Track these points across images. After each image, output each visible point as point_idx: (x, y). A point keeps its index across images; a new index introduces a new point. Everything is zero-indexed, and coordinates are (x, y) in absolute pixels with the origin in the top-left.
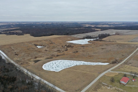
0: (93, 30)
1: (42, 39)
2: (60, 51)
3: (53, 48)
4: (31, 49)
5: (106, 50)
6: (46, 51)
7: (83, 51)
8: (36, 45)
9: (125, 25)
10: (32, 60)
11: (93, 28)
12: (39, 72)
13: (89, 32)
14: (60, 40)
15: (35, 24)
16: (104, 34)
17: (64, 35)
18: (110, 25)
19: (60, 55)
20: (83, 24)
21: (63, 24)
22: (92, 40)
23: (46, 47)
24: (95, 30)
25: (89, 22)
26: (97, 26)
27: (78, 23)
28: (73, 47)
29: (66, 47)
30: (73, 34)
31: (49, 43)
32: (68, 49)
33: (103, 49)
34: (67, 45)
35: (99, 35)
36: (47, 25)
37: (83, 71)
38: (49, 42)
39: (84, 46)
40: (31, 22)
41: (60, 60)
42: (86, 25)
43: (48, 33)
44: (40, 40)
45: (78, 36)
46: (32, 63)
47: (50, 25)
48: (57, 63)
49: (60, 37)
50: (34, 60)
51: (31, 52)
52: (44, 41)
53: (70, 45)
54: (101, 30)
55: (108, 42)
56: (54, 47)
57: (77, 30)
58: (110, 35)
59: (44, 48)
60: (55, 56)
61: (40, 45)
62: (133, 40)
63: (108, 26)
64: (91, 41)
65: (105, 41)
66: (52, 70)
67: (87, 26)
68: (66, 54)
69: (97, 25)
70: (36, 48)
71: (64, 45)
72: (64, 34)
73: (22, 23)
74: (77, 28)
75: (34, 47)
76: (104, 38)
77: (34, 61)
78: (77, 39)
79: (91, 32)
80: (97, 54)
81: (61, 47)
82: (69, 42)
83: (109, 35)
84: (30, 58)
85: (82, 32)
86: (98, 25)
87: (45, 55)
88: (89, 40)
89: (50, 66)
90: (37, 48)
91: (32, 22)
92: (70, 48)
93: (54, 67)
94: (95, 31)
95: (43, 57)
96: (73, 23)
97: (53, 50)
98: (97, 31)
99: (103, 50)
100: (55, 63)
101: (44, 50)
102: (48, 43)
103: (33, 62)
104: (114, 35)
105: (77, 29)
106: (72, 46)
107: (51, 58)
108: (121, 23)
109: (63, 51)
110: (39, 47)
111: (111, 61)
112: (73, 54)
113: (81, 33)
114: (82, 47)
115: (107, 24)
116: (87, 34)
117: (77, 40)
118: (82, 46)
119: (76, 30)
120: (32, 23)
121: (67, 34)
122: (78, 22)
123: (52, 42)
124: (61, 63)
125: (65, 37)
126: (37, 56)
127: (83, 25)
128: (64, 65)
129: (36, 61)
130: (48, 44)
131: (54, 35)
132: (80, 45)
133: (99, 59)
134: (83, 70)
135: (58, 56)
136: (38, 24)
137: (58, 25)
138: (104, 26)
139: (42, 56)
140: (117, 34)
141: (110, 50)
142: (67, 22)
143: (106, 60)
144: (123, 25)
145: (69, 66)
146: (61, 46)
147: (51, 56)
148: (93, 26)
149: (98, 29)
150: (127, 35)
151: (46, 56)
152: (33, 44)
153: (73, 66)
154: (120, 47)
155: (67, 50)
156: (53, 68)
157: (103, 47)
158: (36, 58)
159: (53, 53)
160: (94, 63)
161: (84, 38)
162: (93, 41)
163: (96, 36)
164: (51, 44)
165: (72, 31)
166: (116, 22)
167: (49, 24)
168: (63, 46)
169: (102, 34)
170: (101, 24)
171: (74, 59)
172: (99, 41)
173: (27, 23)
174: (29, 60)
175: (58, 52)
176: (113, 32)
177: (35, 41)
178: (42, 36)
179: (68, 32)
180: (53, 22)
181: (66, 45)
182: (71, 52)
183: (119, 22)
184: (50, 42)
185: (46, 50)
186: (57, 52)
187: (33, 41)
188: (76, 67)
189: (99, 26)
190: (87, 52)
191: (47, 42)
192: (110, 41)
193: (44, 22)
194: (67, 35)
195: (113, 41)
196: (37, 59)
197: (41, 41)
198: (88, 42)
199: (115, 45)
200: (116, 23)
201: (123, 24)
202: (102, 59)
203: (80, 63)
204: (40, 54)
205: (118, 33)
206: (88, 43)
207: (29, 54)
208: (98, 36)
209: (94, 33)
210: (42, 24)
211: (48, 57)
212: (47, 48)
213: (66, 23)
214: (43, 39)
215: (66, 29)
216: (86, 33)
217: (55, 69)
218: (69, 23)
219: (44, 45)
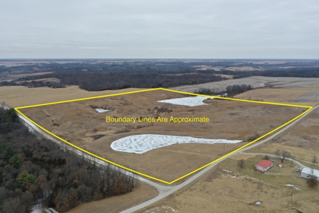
0: (216, 77)
3: (128, 114)
4: (85, 115)
5: (239, 117)
8: (94, 107)
10: (88, 134)
11: (217, 72)
12: (105, 154)
13: (208, 82)
14: (144, 99)
15: (87, 64)
16: (238, 86)
18: (257, 66)
19: (144, 126)
20: (195, 64)
21: (150, 65)
22: (212, 97)
23: (115, 111)
24: (220, 77)
25: (208, 60)
26: (227, 69)
27: (185, 62)
28: (171, 111)
29: (156, 111)
30: (172, 86)
31: (121, 103)
32: (161, 114)
33: (232, 114)
34: (159, 107)
35: (228, 88)
36: (114, 65)
37: (188, 153)
38: (120, 101)
39: (195, 109)
40: (76, 60)
41: (145, 135)
42: (202, 66)
43: (117, 84)
46: (89, 140)
47: (121, 66)
48: (138, 140)
50: (93, 134)
51: (86, 120)
53: (165, 107)
54: (234, 78)
56: (131, 111)
57: (180, 77)
58: (253, 89)
59: (112, 113)
60: (133, 128)
61: (102, 108)
62: (301, 98)
63: (251, 69)
64: (210, 101)
66: (129, 151)
67: (204, 68)
69: (226, 67)
70: (94, 113)
71: (152, 108)
72: (152, 85)
73: (58, 62)
74: (182, 72)
75: (90, 110)
76: (240, 93)
77: (92, 137)
78: (180, 95)
79: (212, 81)
80: (219, 124)
82: (162, 101)
83: (249, 88)
84: (84, 130)
85: (191, 82)
86: (229, 66)
88: (206, 97)
89: (124, 145)
90: (97, 112)
91: (80, 60)
92: (164, 113)
93: (133, 146)
94: (220, 79)
95: (110, 130)
98: (225, 79)
99: (233, 116)
100: (135, 140)
102: (118, 104)
103: (91, 139)
104: (261, 88)
105: (180, 75)
106: (169, 109)
107: (127, 131)
108: (283, 62)
110: (100, 111)
111: (247, 136)
113: (190, 84)
114: (190, 111)
115: (251, 65)
116: (201, 85)
117: (180, 97)
118: (191, 109)
119: (178, 76)
120: (81, 62)
121: (160, 85)
122: (184, 60)
123: (126, 101)
124: (146, 139)
126: (97, 127)
127: (195, 66)
128: (153, 142)
129: (96, 138)
130: (118, 106)
131: (130, 87)
132: (187, 107)
133: (223, 132)
134: (189, 151)
135: (139, 127)
137: (137, 66)
138: (243, 69)
139: (109, 128)
140: (269, 86)
141: (248, 117)
142: (158, 61)
143: (236, 135)
144: (286, 68)
145: (162, 145)
146: (146, 110)
148: (216, 69)
149: (227, 76)
150: (291, 87)
151: (115, 128)
152: (87, 105)
153: (169, 144)
154: (270, 111)
156: (131, 148)
157: (233, 111)
158: (96, 131)
160: (212, 140)
162: (215, 101)
163: (221, 90)
164: (124, 105)
165: (170, 80)
166: (271, 60)
167: (118, 65)
168: (149, 110)
169: (235, 86)
170: (237, 64)
171: (173, 132)
173: (68, 62)
174: (83, 135)
176: (260, 82)
178: (106, 90)
179: (161, 81)
180: (126, 60)
181: (156, 108)
183: (277, 60)
184: (123, 102)
185: (115, 117)
188: (176, 147)
189: (231, 70)
191: (117, 101)
193: (105, 60)
196: (99, 133)
198: (204, 101)
200: (270, 63)
201: (287, 64)
202: (228, 133)
203: (184, 140)
204: (103, 124)
205: (271, 84)
206: (202, 104)
207: (82, 123)
208: (225, 90)
209: (218, 84)
210: (101, 64)
211: (120, 129)
212: (118, 112)
213: (157, 63)
215: (157, 76)
216: (199, 84)
217: (134, 149)
218: (162, 63)
219: (111, 108)
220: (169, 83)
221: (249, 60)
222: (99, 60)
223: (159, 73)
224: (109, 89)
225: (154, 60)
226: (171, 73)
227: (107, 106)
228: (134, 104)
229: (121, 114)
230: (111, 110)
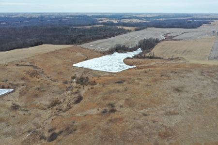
9: (164, 19)
13: (117, 35)
17: (67, 44)
18: (140, 18)
20: (97, 17)
24: (124, 29)
26: (122, 21)
27: (88, 15)
28: (95, 83)
29: (74, 83)
30: (86, 41)
31: (28, 73)
32: (83, 91)
35: (140, 43)
42: (103, 19)
45: (97, 44)
47: (37, 18)
49: (57, 51)
53: (85, 76)
54: (136, 30)
56: (41, 90)
57: (90, 31)
63: (138, 21)
67: (105, 20)
69: (121, 19)
71: (69, 78)
74: (90, 25)
78: (97, 54)
81: (62, 85)
86: (123, 18)
94: (125, 32)
96: (79, 16)
97: (38, 102)
98: (129, 31)
105: (89, 27)
106: (90, 78)
109: (69, 107)
115: (136, 17)
116: (112, 39)
117: (98, 57)
119: (88, 29)
121: (73, 42)
122: (87, 13)
123: (36, 68)
125: (68, 50)
127: (98, 19)
130: (23, 79)
132: (111, 74)
137: (51, 19)
138: (133, 21)
140: (169, 38)
144: (161, 20)
146: (61, 83)
148: (115, 21)
155: (80, 98)
161: (111, 52)
165: (81, 34)
175: (55, 109)
181: (74, 78)
182: (95, 111)
184: (32, 69)
189: (125, 21)
191: (23, 68)
192: (172, 59)
193: (25, 14)
194: (72, 44)
200: (148, 16)
201: (160, 17)
212: (21, 94)
214: (13, 60)
216: (110, 37)
219: (12, 85)
220: (82, 38)
223: (71, 26)
226: (80, 25)
227: (7, 81)
228: (46, 72)
229: (24, 98)
230: (11, 90)
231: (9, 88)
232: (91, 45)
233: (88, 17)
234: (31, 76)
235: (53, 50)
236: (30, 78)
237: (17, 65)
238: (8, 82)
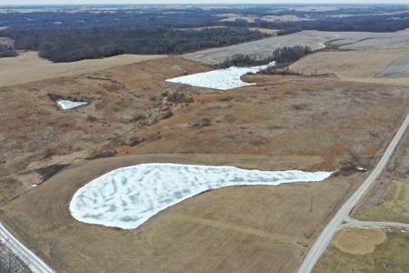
0: (252, 32)
1: (80, 72)
2: (145, 118)
3: (116, 110)
4: (35, 117)
5: (311, 113)
6: (89, 124)
7: (230, 119)
8: (55, 98)
9: (346, 16)
10: (34, 165)
11: (252, 25)
13: (243, 41)
14: (145, 76)
15: (63, 14)
16: (290, 49)
17: (159, 53)
18: (301, 14)
19: (144, 140)
20: (218, 12)
21: (155, 14)
22: (255, 70)
23: (93, 105)
24: (259, 33)
25: (235, 5)
26: (264, 19)
27: (204, 8)
28: (192, 100)
29: (165, 100)
30: (189, 50)
31: (104, 87)
32: (174, 109)
33: (298, 108)
34: (171, 92)
35: (276, 52)
36: (102, 15)
38: (103, 82)
39: (231, 94)
40: (49, 7)
42: (229, 15)
43: (102, 48)
44: (71, 74)
45: (206, 55)
46: (31, 183)
47: (113, 15)
48: (131, 182)
49: (144, 63)
50: (43, 164)
51: (33, 130)
52: (88, 80)
53: (181, 93)
54: (280, 34)
55: (308, 77)
56: (122, 105)
57: (200, 35)
58: (311, 52)
59: (85, 110)
60: (124, 144)
61: (69, 98)
62: (390, 70)
63: (295, 19)
64: (251, 77)
65: (297, 74)
66: (108, 221)
67: (232, 18)
68: (169, 136)
69: (262, 16)
70: (53, 110)
71: (158, 95)
72: (157, 49)
75: (45, 105)
76: (294, 61)
77: (41, 171)
78: (203, 67)
79: (248, 40)
80: (281, 132)
81: (149, 102)
82: (175, 80)
83: (307, 52)
84: (27, 155)
85: (218, 43)
86: (266, 15)
87: (86, 140)
88: (245, 70)
89: (100, 199)
90: (59, 108)
91: (54, 7)
92: (179, 105)
93: (118, 204)
94: (259, 36)
95: (79, 149)
96: (187, 10)
97: (118, 115)
98: (267, 36)
99: (301, 112)
100: (124, 182)
101: (86, 116)
102: (99, 88)
103: (37, 177)
104: (321, 50)
105: (199, 29)
106: (188, 96)
107: (109, 155)
109: (155, 122)
110: (65, 105)
111: (338, 161)
112: (192, 134)
113: (216, 46)
114: (224, 100)
115: (293, 13)
116: (234, 47)
117: (203, 71)
118: (223, 96)
119: (197, 32)
120: (54, 10)
121: (169, 50)
122: (203, 5)
123: (115, 82)
124: (147, 177)
125: (160, 61)
126: (53, 145)
127: (219, 15)
129: (48, 173)
130: (99, 92)
131: (122, 53)
132: (216, 91)
133: (291, 153)
136: (72, 12)
137: (137, 16)
138: (285, 18)
139: (76, 146)
140: (332, 47)
141: (325, 113)
142: (167, 7)
143: (318, 160)
144: (341, 16)
145: (178, 195)
146: (147, 100)
147: (108, 146)
148: (250, 20)
149: (268, 31)
150: (365, 49)
151: (90, 144)
152: (43, 92)
153: (194, 192)
154: (358, 100)
155: (170, 115)
156: (113, 208)
157: (298, 101)
158: (49, 154)
159: (119, 128)
160: (275, 174)
161: (225, 66)
162: (260, 76)
163: (265, 56)
164: (111, 89)
165: (185, 39)
166: (318, 5)
167: (108, 14)
168: (154, 99)
169: (285, 48)
170: (275, 12)
171: (199, 156)
172: (279, 73)
173: (35, 10)
174: (21, 167)
175: (138, 123)
176: (317, 41)
177: (52, 81)
178: (82, 59)
179: (171, 42)
181: (165, 95)
182: (186, 125)
183: (326, 6)
184: (109, 83)
185: (92, 119)
186: (131, 126)
187: (45, 82)
189: (269, 20)
190: (244, 122)
191: (98, 82)
192: (315, 76)
193: (92, 6)
194: (167, 53)
195: (326, 75)
196: (56, 160)
197: (73, 80)
198: (243, 78)
199: (337, 92)
200: (318, 10)
201: (341, 11)
202: (301, 153)
203: (222, 176)
204: (67, 137)
205: (334, 43)
206: (241, 84)
207: (24, 138)
208: (271, 55)
209: (257, 45)
210: (86, 13)
211: (98, 147)
212: (98, 107)
213: (166, 10)
214: (84, 71)
215: (165, 31)
216: (230, 45)
217: (120, 212)
218: (172, 10)
219: (86, 98)
220: (185, 44)
221: (289, 5)
222: (82, 6)
223: (169, 26)
224: (88, 58)
225: (161, 5)
226: (185, 26)
227: (79, 93)
228: (127, 87)
229: (102, 111)
230: (85, 103)
231: (82, 101)
232: (196, 56)
233: (202, 12)
234: (109, 91)
235: (138, 61)
236: (107, 92)
237: (90, 78)
238: (81, 95)
